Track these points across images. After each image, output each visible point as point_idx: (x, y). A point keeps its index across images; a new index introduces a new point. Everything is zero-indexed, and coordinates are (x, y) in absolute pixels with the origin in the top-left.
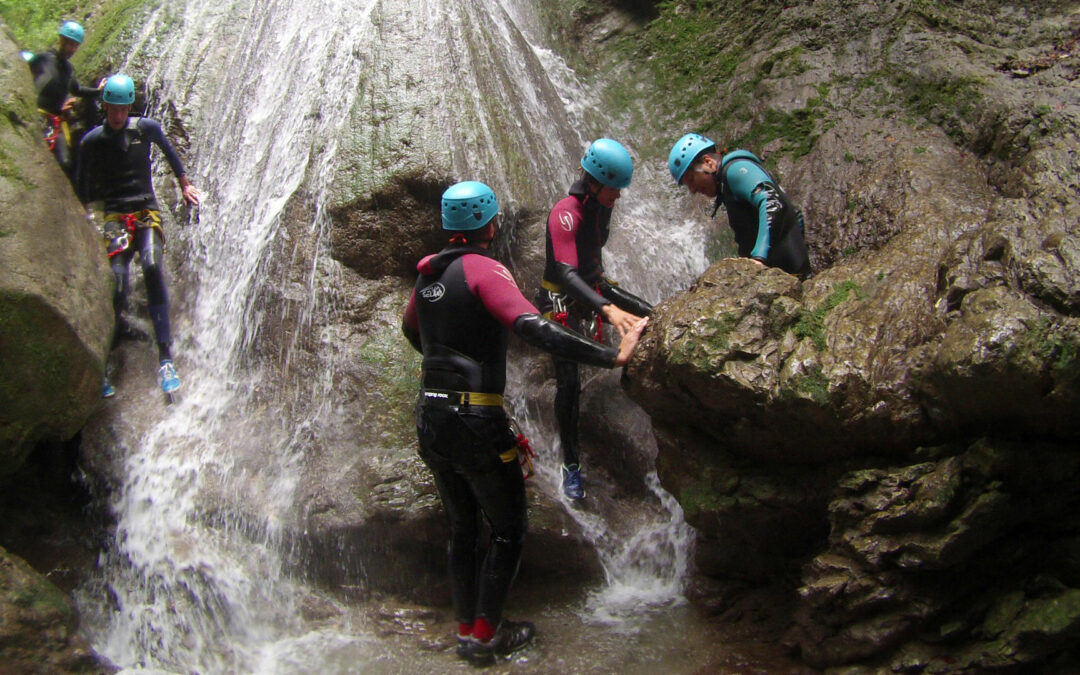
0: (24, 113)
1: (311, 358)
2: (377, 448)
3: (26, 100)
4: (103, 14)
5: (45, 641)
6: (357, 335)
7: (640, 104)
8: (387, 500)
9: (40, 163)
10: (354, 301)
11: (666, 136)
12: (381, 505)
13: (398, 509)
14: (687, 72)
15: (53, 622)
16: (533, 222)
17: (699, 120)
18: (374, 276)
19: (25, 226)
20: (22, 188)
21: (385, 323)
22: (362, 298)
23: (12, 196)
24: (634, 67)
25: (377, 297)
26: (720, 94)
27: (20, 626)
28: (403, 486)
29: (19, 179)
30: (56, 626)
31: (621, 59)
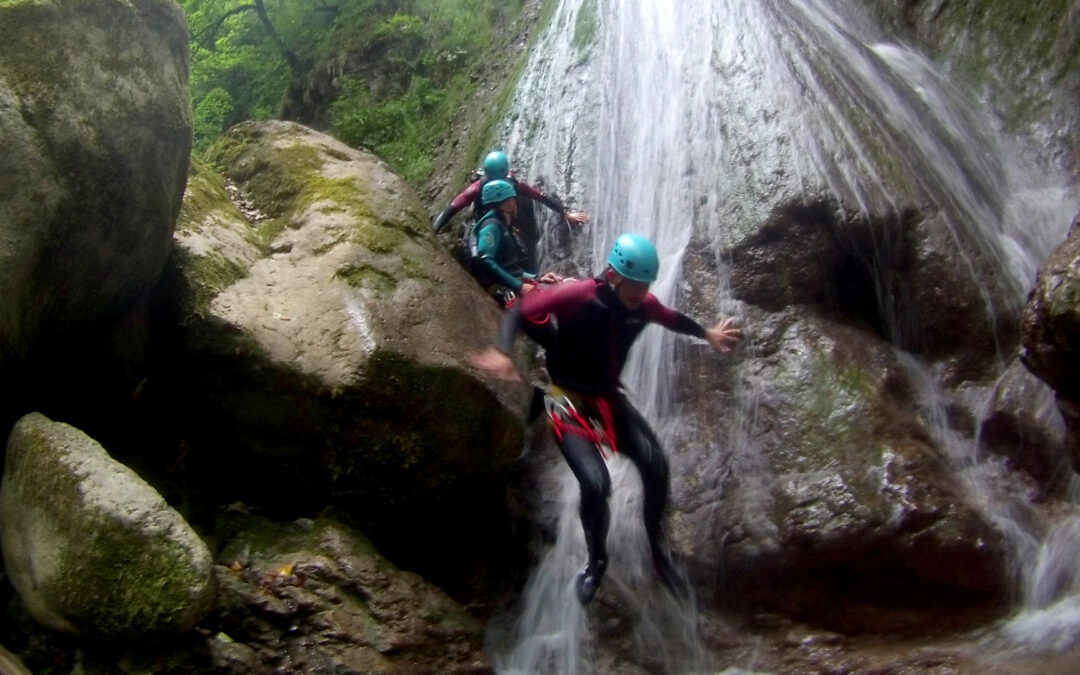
0: (418, 227)
1: (726, 396)
2: (794, 473)
3: (418, 216)
4: (470, 137)
5: (446, 652)
6: (769, 368)
7: (992, 71)
8: (801, 523)
9: (442, 263)
10: (761, 336)
11: (1027, 95)
12: (795, 529)
13: (813, 531)
14: (1024, 20)
15: (459, 638)
16: (921, 220)
17: (1053, 67)
18: (778, 308)
19: (438, 314)
20: (429, 284)
21: (793, 351)
22: (768, 331)
23: (420, 292)
24: (973, 35)
25: (783, 327)
26: (1062, 31)
27: (425, 637)
28: (818, 508)
29: (426, 277)
30: (460, 642)
31: (958, 31)
